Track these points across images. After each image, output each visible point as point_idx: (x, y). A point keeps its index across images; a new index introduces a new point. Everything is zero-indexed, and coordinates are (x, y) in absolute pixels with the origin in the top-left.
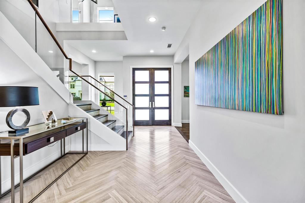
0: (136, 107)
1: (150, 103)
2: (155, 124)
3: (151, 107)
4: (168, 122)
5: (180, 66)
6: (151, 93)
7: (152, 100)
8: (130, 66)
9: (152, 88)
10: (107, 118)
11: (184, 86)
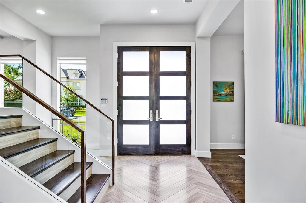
1: (151, 112)
2: (160, 151)
4: (185, 149)
5: (208, 43)
6: (152, 94)
7: (154, 107)
8: (114, 43)
9: (155, 85)
10: (56, 146)
11: (214, 82)
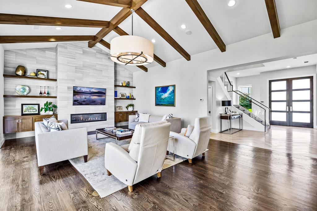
0: (272, 110)
2: (293, 125)
3: (288, 110)
4: (310, 125)
6: (288, 99)
7: (289, 105)
8: (267, 79)
